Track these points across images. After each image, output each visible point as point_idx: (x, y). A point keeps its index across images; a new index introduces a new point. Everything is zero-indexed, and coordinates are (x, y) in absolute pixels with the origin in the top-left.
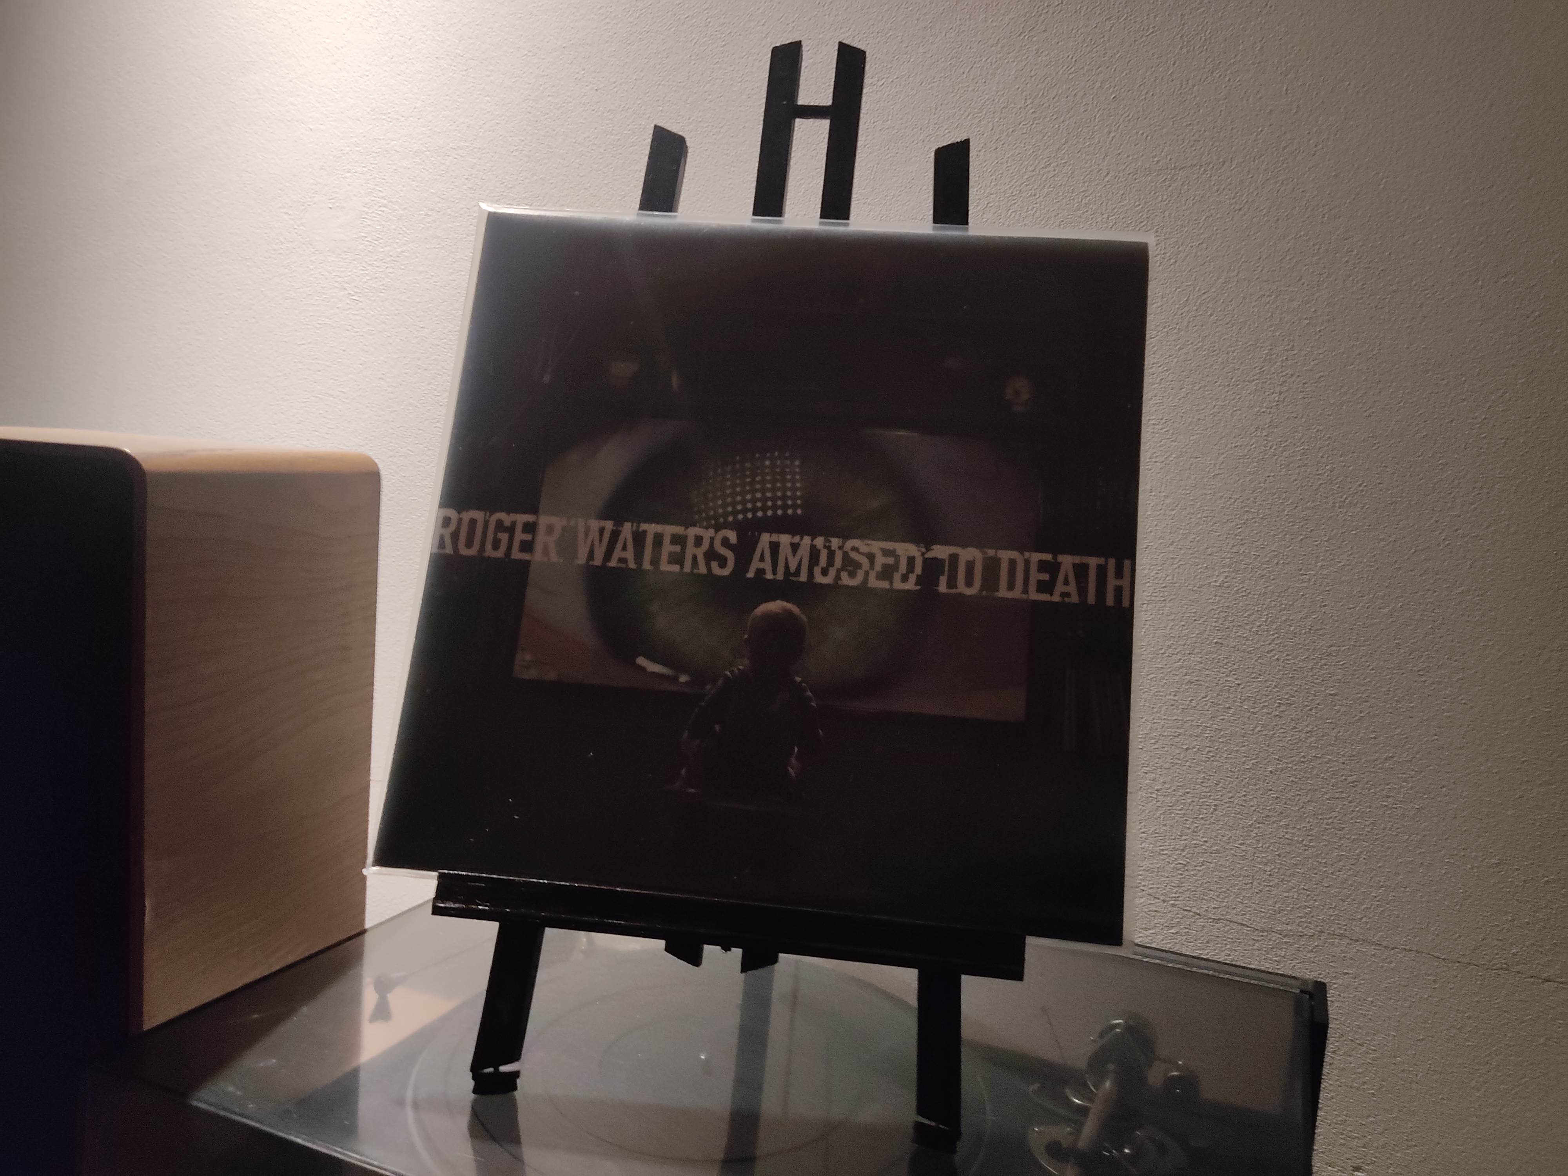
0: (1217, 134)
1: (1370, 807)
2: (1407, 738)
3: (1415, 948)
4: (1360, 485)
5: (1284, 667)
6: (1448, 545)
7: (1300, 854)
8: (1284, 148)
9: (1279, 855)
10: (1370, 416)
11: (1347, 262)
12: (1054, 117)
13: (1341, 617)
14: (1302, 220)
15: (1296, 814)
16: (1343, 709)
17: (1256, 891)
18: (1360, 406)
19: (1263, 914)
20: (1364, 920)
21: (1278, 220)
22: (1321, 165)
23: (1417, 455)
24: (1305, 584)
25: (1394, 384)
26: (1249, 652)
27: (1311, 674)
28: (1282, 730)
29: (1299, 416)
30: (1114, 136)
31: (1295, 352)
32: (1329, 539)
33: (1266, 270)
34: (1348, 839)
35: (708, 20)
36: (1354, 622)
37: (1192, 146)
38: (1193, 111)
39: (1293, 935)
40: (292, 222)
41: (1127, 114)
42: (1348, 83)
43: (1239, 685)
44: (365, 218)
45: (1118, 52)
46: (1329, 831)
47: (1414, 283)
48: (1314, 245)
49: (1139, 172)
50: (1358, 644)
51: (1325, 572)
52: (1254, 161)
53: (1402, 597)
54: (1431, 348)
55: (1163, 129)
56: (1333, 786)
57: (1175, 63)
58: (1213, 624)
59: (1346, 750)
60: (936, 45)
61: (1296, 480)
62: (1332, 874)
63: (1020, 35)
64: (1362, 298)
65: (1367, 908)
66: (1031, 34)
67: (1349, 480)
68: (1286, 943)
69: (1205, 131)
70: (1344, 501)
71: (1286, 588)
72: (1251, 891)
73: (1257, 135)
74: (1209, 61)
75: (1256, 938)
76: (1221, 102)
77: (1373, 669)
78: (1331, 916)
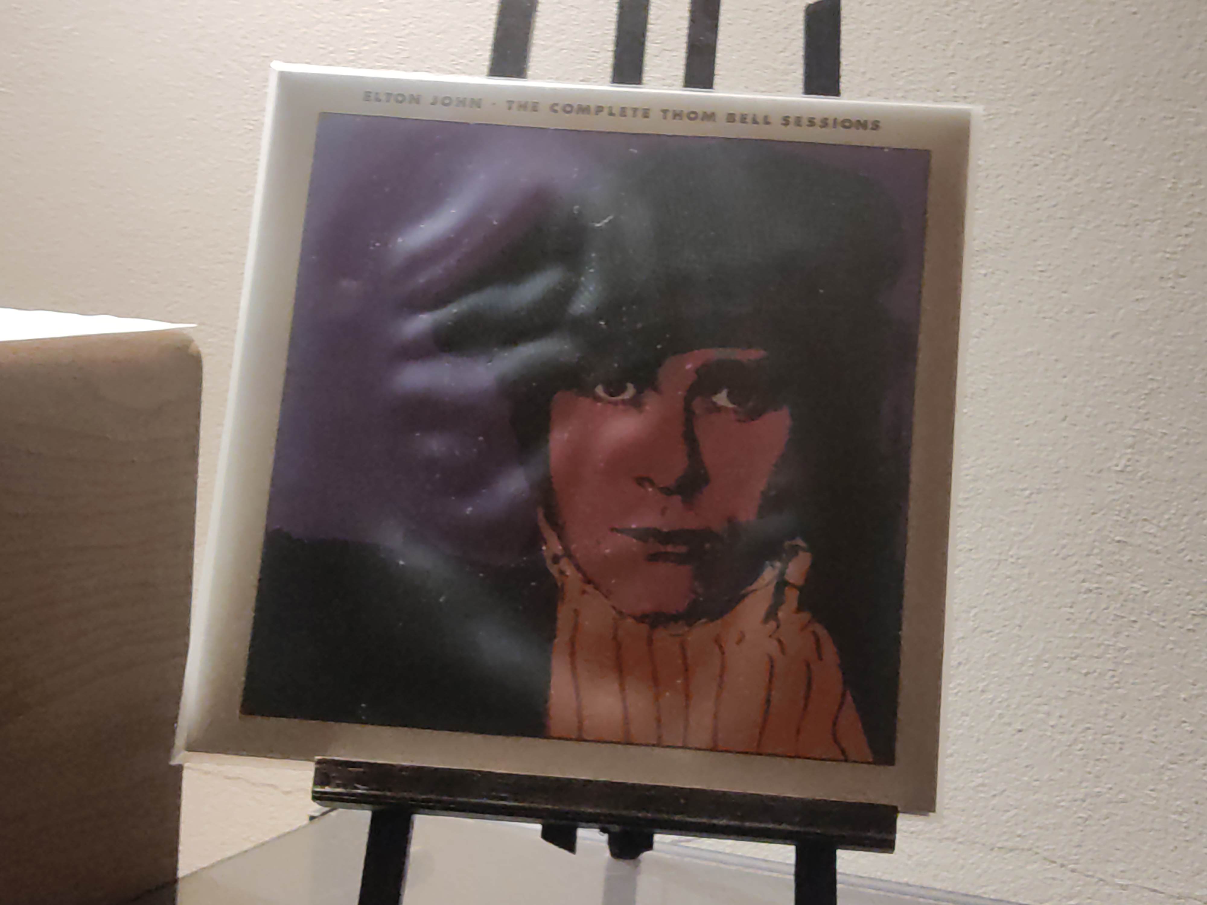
58: (1115, 518)
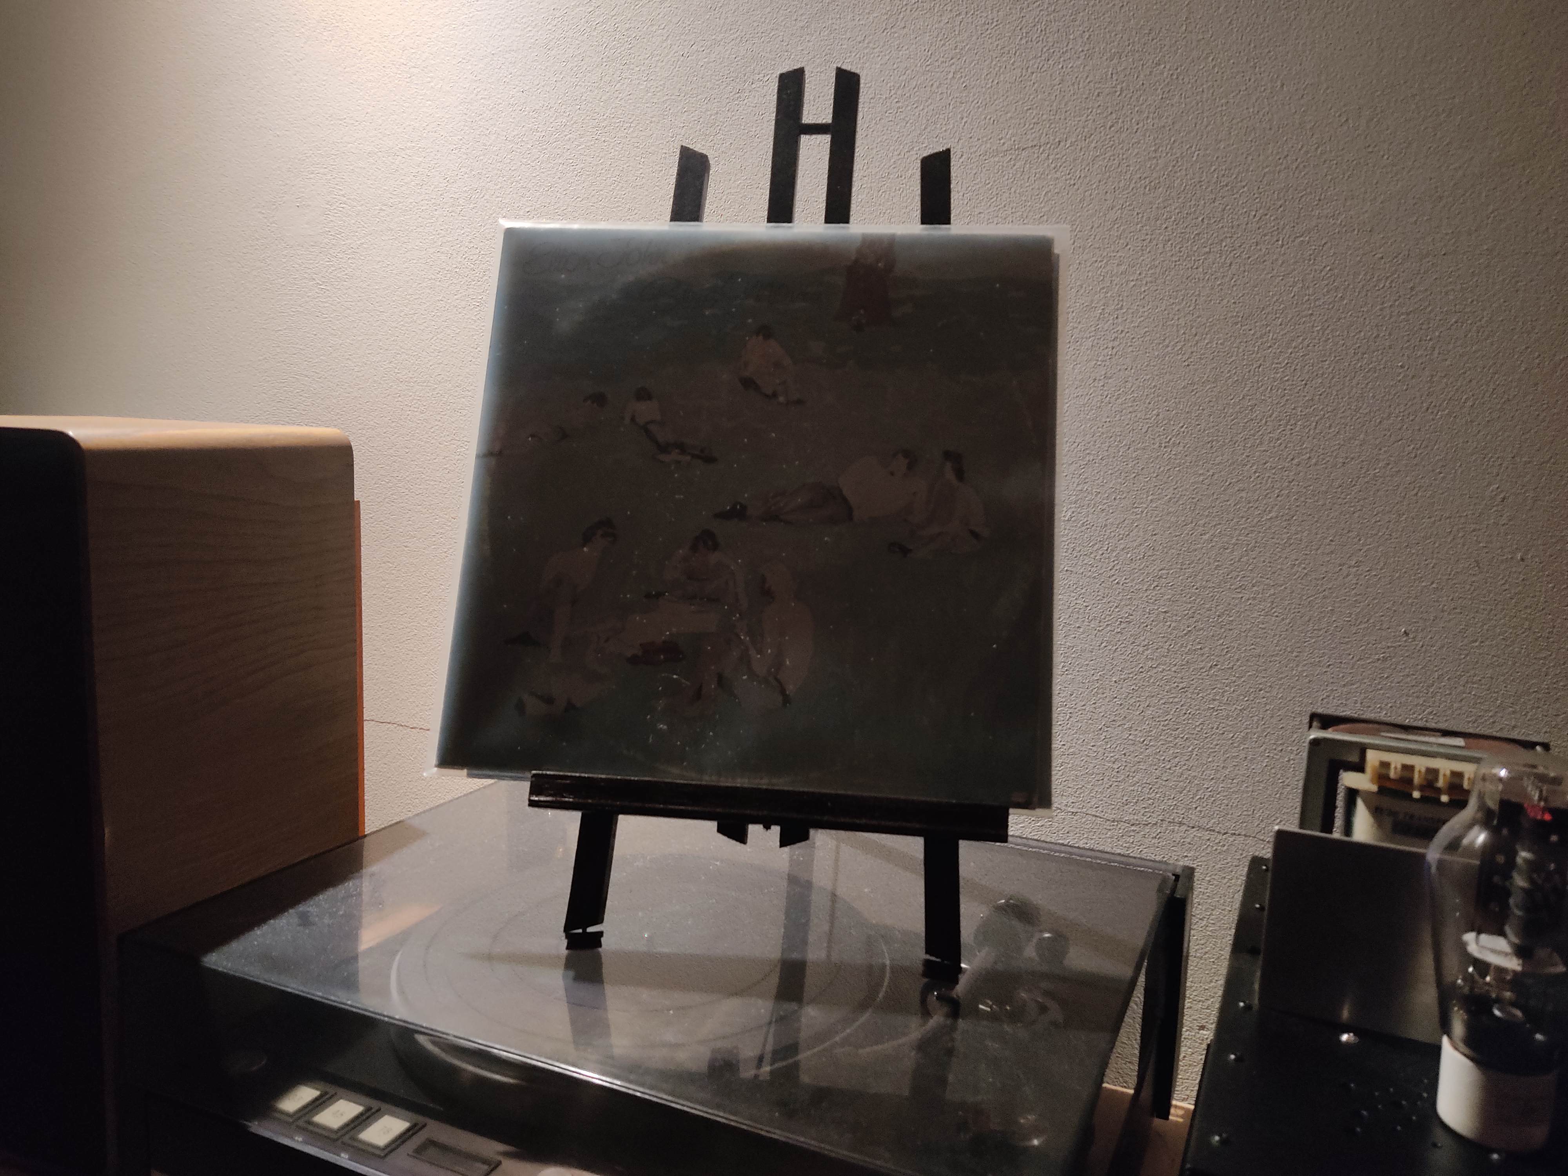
0: (1053, 117)
1: (1199, 709)
2: (1227, 648)
3: (1243, 833)
4: (1183, 426)
5: (1123, 589)
6: (1258, 477)
7: (1142, 753)
8: (1110, 128)
9: (1125, 754)
10: (1188, 365)
11: (1166, 228)
12: (915, 106)
13: (1169, 544)
14: (1127, 191)
15: (1137, 718)
16: (1173, 624)
17: (1107, 786)
18: (1180, 356)
19: (1113, 807)
20: (1198, 809)
21: (1106, 192)
22: (1142, 141)
23: (1229, 398)
24: (1138, 516)
25: (1208, 336)
26: (1094, 578)
27: (1146, 595)
28: (1124, 645)
29: (1129, 369)
30: (966, 122)
31: (1124, 311)
32: (1157, 476)
33: (1097, 238)
34: (1182, 738)
35: (616, 26)
36: (1180, 548)
37: (1032, 129)
38: (1032, 97)
39: (1139, 824)
40: (266, 221)
41: (976, 101)
42: (1163, 66)
43: (1087, 606)
44: (329, 214)
45: (967, 45)
46: (1166, 732)
47: (1224, 244)
48: (1138, 214)
49: (988, 153)
50: (1184, 567)
51: (1154, 505)
52: (1085, 140)
53: (1220, 524)
54: (1239, 303)
55: (1007, 113)
56: (1167, 692)
57: (1016, 52)
59: (1177, 660)
60: (812, 43)
61: (1128, 424)
62: (1170, 769)
63: (883, 32)
64: (1179, 260)
65: (1200, 798)
66: (893, 30)
67: (1172, 423)
68: (1134, 831)
69: (1042, 115)
70: (1169, 442)
71: (1122, 520)
72: (1102, 787)
73: (1088, 116)
74: (1045, 50)
75: (1108, 828)
76: (1056, 87)
77: (1197, 589)
78: (1171, 806)
